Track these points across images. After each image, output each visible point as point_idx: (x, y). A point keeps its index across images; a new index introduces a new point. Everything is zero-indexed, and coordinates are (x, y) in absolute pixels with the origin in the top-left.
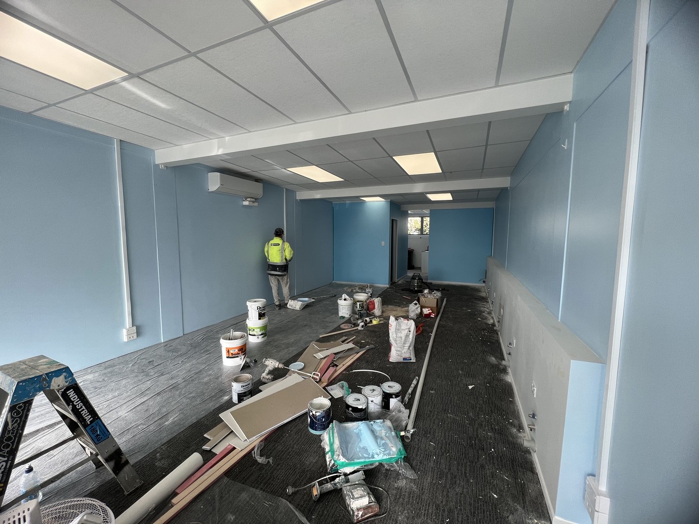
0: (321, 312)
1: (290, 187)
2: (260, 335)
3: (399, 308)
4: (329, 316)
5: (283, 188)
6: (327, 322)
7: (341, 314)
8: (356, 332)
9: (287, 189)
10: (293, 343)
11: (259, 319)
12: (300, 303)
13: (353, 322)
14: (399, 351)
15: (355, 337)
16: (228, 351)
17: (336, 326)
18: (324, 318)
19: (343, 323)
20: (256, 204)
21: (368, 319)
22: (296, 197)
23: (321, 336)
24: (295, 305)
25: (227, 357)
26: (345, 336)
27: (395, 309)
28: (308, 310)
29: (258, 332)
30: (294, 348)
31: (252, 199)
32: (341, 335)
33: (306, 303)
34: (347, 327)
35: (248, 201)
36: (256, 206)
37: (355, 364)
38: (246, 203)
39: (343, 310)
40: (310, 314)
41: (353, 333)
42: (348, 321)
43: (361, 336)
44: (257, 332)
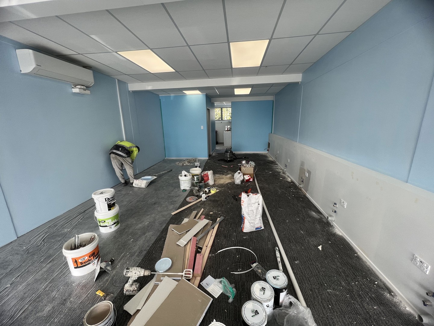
0: (165, 187)
1: (121, 78)
2: (113, 225)
3: (224, 176)
4: (173, 191)
5: (115, 79)
6: (173, 196)
7: (182, 188)
8: (202, 204)
9: (118, 80)
10: (148, 226)
11: (109, 210)
12: (145, 182)
13: (196, 194)
14: (252, 223)
15: (203, 209)
16: (76, 261)
17: (182, 200)
18: (169, 193)
19: (187, 197)
20: (88, 92)
21: (207, 190)
22: (128, 89)
23: (173, 214)
24: (140, 183)
25: (75, 268)
26: (194, 210)
27: (221, 177)
28: (152, 186)
29: (110, 222)
30: (151, 233)
31: (82, 87)
32: (190, 209)
33: (149, 181)
34: (192, 201)
35: (77, 88)
36: (88, 94)
37: (216, 242)
38: (76, 90)
39: (184, 184)
40: (156, 190)
41: (199, 205)
42: (191, 193)
43: (208, 208)
44: (108, 223)
